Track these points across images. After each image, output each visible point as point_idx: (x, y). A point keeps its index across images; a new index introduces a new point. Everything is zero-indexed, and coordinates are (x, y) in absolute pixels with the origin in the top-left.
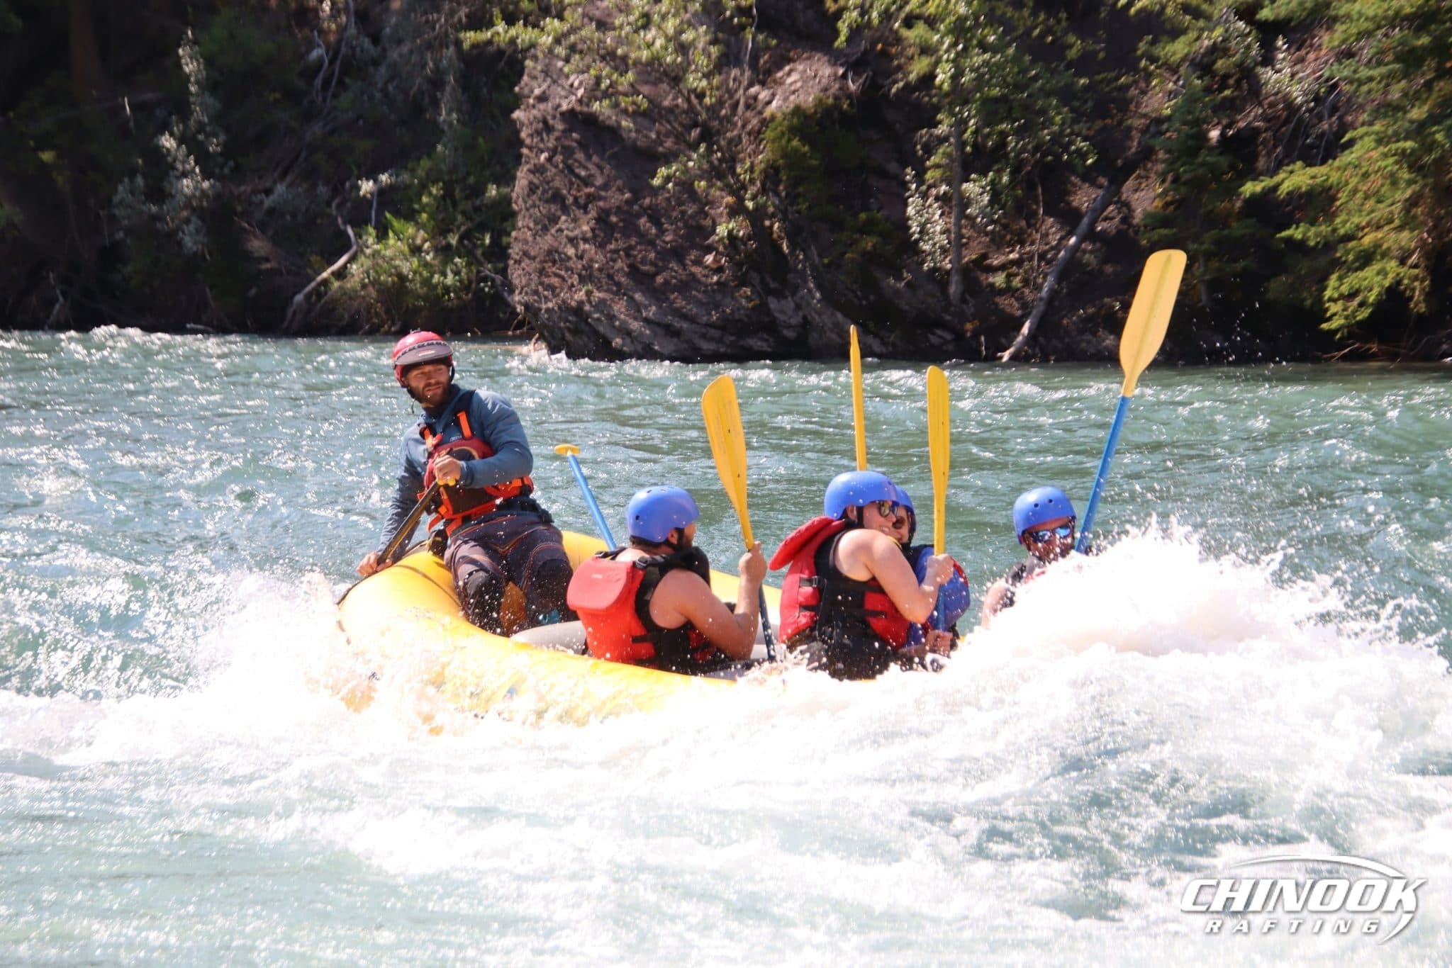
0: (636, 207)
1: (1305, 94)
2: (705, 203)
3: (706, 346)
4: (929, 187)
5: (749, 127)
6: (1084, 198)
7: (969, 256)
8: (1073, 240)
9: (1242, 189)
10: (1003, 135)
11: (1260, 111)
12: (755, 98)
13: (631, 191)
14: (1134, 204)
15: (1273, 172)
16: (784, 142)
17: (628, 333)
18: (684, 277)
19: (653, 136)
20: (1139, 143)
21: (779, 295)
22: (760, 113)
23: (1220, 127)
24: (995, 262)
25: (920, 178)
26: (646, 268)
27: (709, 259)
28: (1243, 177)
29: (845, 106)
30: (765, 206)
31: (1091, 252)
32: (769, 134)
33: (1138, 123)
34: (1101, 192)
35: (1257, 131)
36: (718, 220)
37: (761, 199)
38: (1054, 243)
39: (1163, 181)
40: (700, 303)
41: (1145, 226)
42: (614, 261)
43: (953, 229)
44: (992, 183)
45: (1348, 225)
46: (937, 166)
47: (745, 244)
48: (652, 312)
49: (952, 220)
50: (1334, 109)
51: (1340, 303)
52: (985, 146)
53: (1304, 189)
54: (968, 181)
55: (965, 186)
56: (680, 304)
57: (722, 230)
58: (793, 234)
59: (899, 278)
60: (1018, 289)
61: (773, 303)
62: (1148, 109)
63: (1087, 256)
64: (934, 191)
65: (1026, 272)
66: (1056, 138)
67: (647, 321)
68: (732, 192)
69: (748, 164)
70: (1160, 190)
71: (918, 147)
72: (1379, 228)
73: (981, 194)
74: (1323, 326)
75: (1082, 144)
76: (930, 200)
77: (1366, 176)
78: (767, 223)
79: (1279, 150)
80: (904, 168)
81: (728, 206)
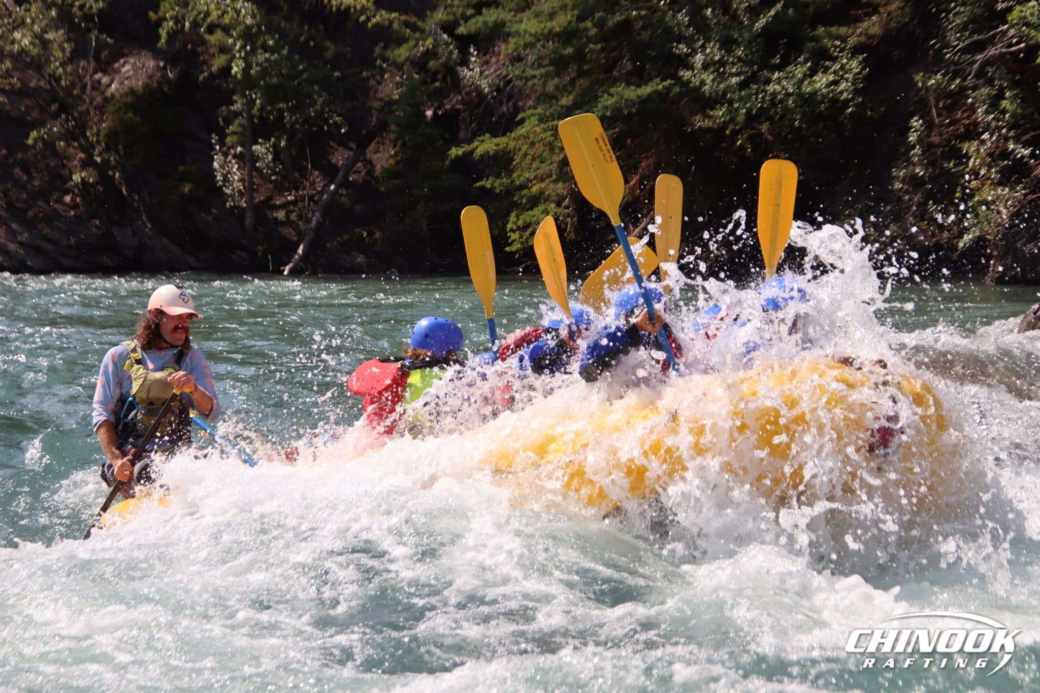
0: (11, 160)
1: (490, 86)
2: (62, 158)
3: (66, 262)
4: (229, 148)
5: (95, 103)
7: (259, 198)
8: (332, 187)
9: (449, 153)
10: (281, 111)
11: (460, 98)
12: (99, 82)
13: (7, 148)
14: (375, 162)
15: (470, 142)
16: (121, 114)
17: (7, 253)
18: (48, 212)
19: (23, 108)
20: (377, 119)
21: (120, 225)
22: (103, 93)
23: (433, 108)
24: (278, 203)
25: (222, 142)
26: (20, 205)
27: (68, 199)
28: (450, 144)
29: (166, 89)
30: (109, 160)
31: (346, 196)
32: (110, 108)
33: (376, 104)
34: (351, 153)
35: (458, 112)
36: (73, 171)
37: (106, 156)
38: (319, 189)
39: (395, 146)
40: (60, 231)
41: (383, 178)
43: (247, 178)
44: (274, 146)
45: (522, 178)
46: (234, 133)
47: (94, 188)
48: (25, 237)
49: (246, 172)
50: (510, 97)
51: (516, 234)
52: (268, 118)
53: (491, 153)
54: (257, 143)
55: (254, 147)
56: (46, 230)
57: (76, 178)
58: (130, 181)
59: (208, 213)
60: (294, 222)
61: (116, 231)
62: (383, 95)
63: (343, 198)
64: (232, 151)
65: (299, 209)
66: (319, 114)
67: (21, 244)
68: (83, 150)
69: (95, 129)
70: (393, 152)
71: (220, 119)
72: (542, 180)
73: (266, 154)
74: (507, 249)
75: (337, 119)
76: (230, 157)
77: (533, 144)
78: (110, 173)
79: (473, 125)
80: (210, 134)
81: (81, 160)
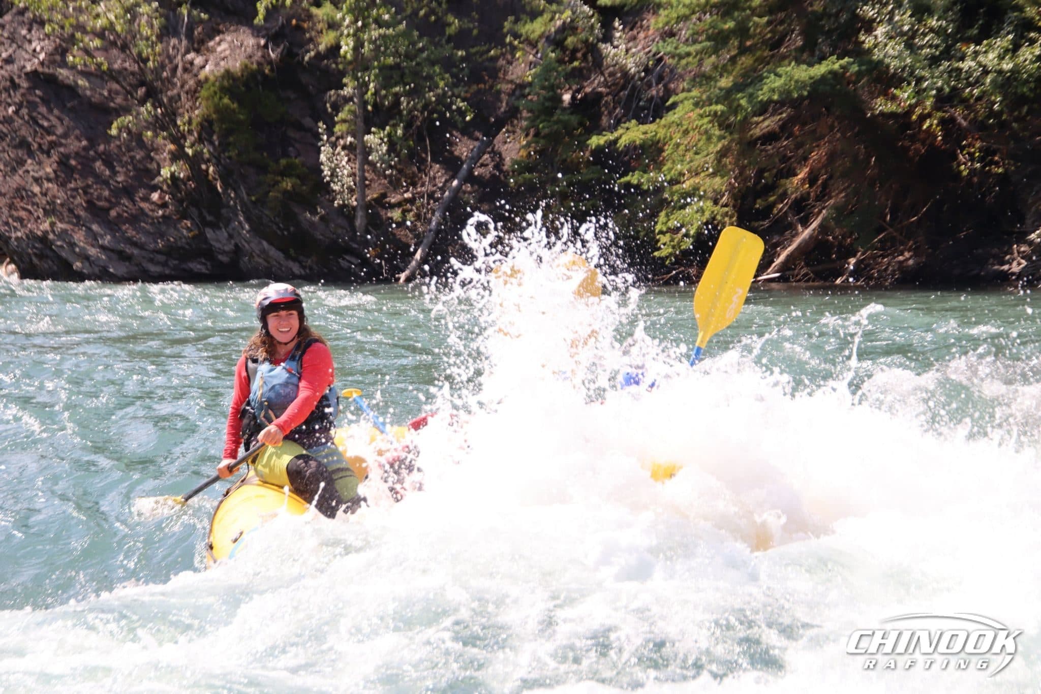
0: (92, 153)
1: (637, 66)
2: (150, 150)
3: (154, 269)
4: (338, 138)
5: (187, 87)
6: (464, 148)
7: (372, 195)
8: (455, 183)
9: (589, 142)
11: (602, 79)
12: (192, 63)
13: (88, 139)
14: (504, 154)
15: (613, 128)
16: (216, 99)
17: (86, 258)
18: (134, 212)
19: (106, 93)
20: (507, 104)
21: (215, 226)
22: (196, 75)
23: (571, 92)
24: (393, 201)
25: (330, 131)
26: (101, 204)
27: (155, 196)
28: (589, 132)
29: (267, 71)
30: (202, 152)
31: (470, 191)
32: (204, 93)
33: (505, 87)
34: (477, 144)
35: (600, 96)
36: (161, 164)
37: (198, 148)
38: (440, 185)
39: (527, 135)
40: (147, 233)
41: (513, 172)
42: (74, 197)
43: (358, 173)
44: (389, 135)
45: (673, 172)
46: (344, 121)
47: (185, 185)
48: (107, 240)
49: (357, 166)
50: (660, 78)
51: (668, 235)
52: (383, 105)
53: (638, 143)
54: (369, 133)
55: (366, 137)
56: (131, 233)
57: (165, 172)
58: (226, 175)
59: (314, 212)
61: (209, 233)
62: (514, 77)
63: (466, 195)
64: (342, 142)
65: (418, 208)
66: (441, 99)
67: (103, 248)
68: (173, 141)
69: (187, 117)
70: (525, 143)
71: (328, 105)
72: (697, 174)
73: (380, 145)
74: (656, 254)
75: (461, 104)
76: (339, 149)
77: (686, 132)
78: (204, 167)
79: (617, 111)
80: (317, 122)
81: (170, 152)
